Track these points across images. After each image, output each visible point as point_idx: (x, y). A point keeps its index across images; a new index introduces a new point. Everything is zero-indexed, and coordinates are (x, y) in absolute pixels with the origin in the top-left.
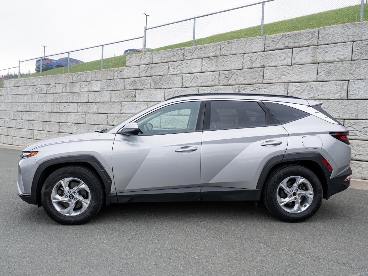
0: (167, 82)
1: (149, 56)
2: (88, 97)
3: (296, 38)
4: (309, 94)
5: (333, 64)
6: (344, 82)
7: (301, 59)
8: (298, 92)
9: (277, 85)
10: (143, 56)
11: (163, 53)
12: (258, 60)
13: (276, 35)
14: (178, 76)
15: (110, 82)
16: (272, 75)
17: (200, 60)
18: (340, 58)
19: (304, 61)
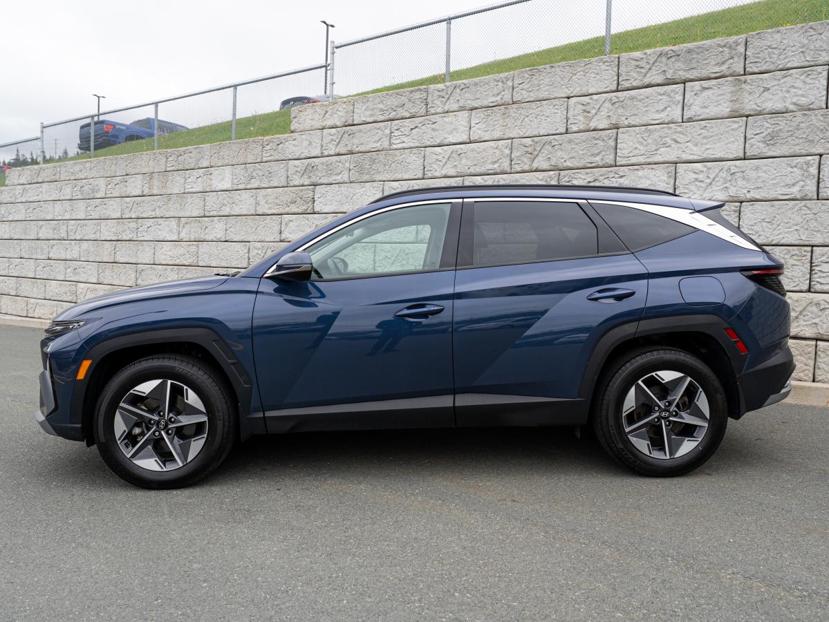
0: (387, 167)
1: (344, 106)
2: (202, 203)
3: (693, 59)
4: (726, 187)
5: (783, 117)
6: (809, 158)
7: (705, 107)
8: (701, 184)
9: (649, 169)
10: (331, 107)
11: (376, 101)
12: (604, 113)
13: (645, 54)
14: (414, 152)
15: (253, 168)
16: (637, 145)
17: (465, 114)
18: (798, 102)
19: (713, 111)
